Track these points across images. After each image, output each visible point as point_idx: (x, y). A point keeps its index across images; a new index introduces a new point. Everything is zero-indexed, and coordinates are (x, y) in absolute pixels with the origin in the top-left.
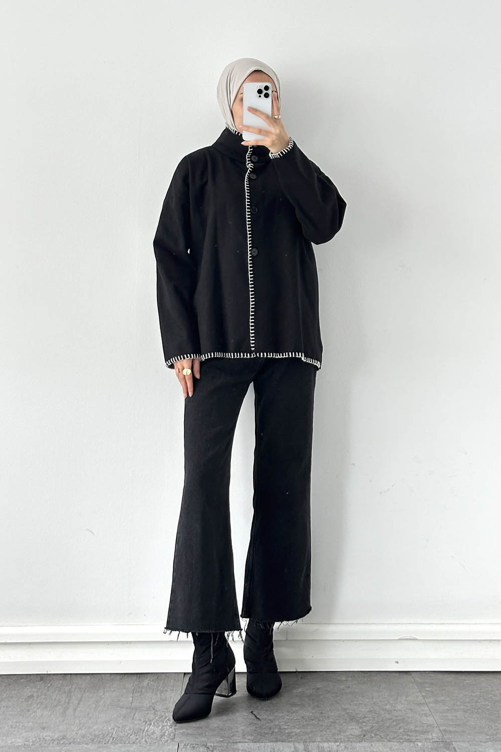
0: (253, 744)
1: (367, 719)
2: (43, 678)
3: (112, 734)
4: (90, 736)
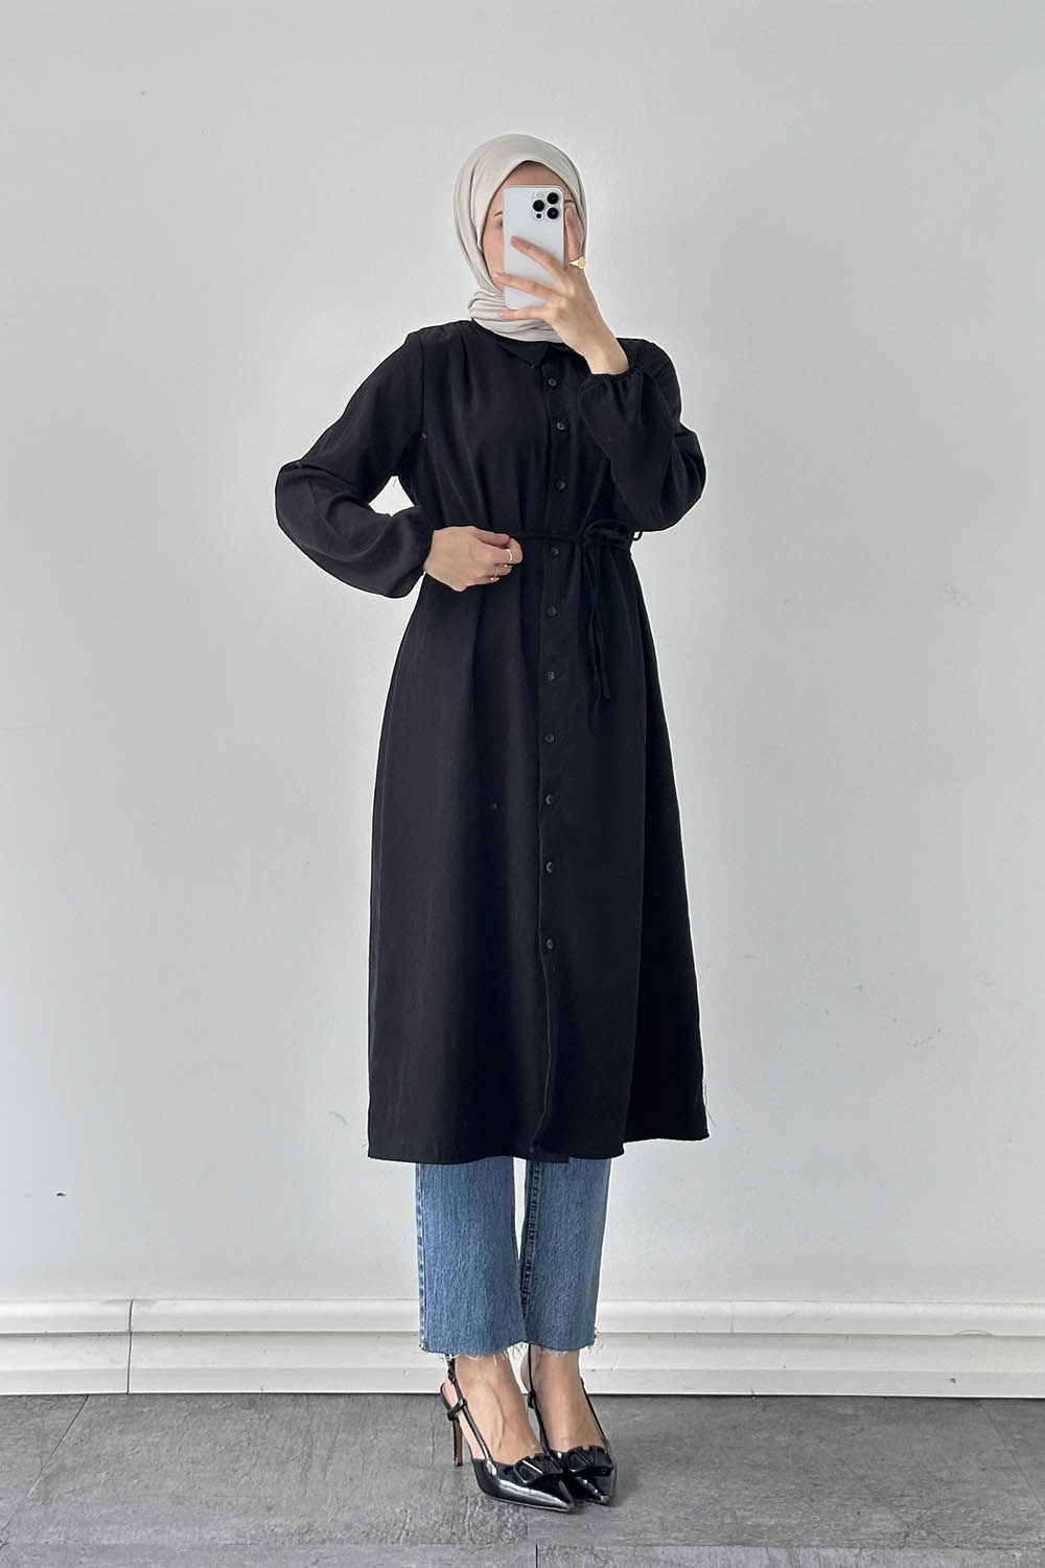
0: (685, 1547)
1: (908, 1499)
2: (255, 1402)
3: (405, 1523)
4: (360, 1526)
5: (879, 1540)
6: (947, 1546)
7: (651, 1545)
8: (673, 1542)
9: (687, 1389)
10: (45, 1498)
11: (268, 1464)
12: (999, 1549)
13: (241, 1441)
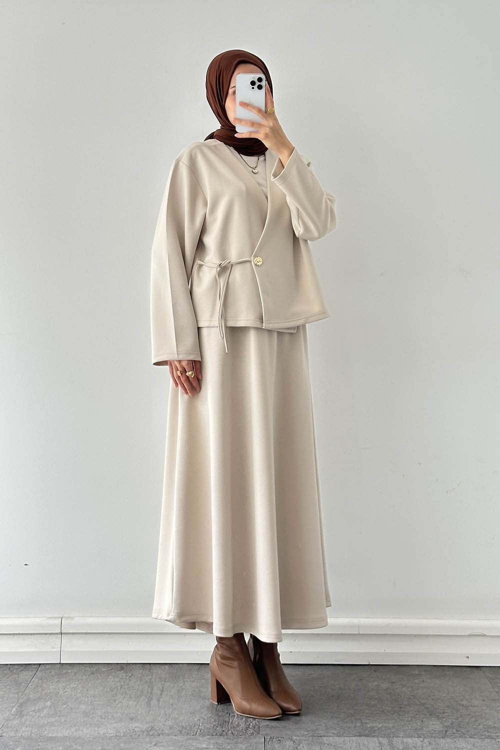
0: (337, 737)
1: (446, 714)
2: (123, 668)
3: (199, 725)
4: (177, 727)
5: (433, 734)
6: (466, 737)
7: (321, 736)
8: (332, 735)
9: (336, 661)
10: (20, 714)
11: (131, 697)
12: (491, 738)
13: (118, 687)
